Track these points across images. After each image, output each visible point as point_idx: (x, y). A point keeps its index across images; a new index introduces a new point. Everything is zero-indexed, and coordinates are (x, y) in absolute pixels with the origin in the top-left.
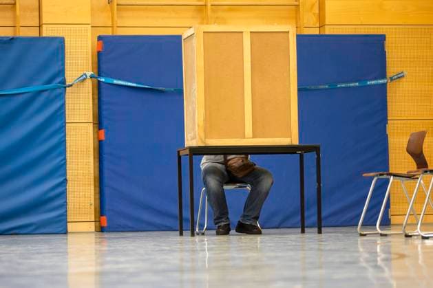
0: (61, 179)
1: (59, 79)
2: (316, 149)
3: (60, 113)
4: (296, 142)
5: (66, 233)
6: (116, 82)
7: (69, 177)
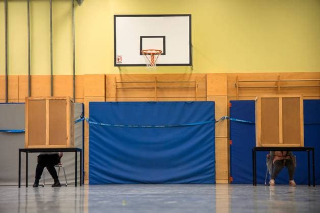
0: (213, 161)
1: (212, 119)
2: (312, 149)
3: (213, 133)
4: (303, 145)
5: (214, 183)
6: (237, 120)
7: (216, 160)
